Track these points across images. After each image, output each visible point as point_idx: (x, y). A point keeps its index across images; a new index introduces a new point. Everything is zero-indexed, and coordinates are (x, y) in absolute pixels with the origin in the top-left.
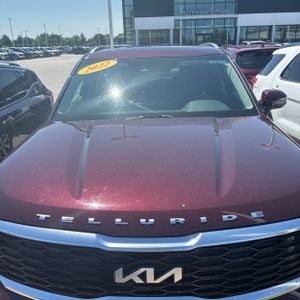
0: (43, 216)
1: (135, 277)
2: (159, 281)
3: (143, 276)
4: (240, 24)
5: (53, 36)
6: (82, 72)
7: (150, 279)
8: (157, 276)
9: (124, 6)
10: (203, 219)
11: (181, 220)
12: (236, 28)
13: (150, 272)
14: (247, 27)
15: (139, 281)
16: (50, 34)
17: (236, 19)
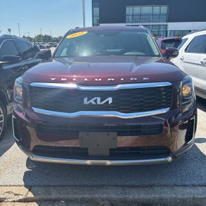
0: (53, 79)
1: (92, 101)
2: (102, 103)
3: (96, 101)
4: (169, 29)
5: (46, 36)
6: (68, 37)
7: (99, 102)
8: (101, 101)
9: (93, 16)
10: (122, 79)
11: (113, 80)
12: (167, 32)
13: (99, 99)
14: (174, 31)
15: (94, 103)
16: (44, 35)
17: (167, 25)
